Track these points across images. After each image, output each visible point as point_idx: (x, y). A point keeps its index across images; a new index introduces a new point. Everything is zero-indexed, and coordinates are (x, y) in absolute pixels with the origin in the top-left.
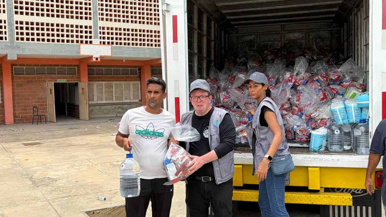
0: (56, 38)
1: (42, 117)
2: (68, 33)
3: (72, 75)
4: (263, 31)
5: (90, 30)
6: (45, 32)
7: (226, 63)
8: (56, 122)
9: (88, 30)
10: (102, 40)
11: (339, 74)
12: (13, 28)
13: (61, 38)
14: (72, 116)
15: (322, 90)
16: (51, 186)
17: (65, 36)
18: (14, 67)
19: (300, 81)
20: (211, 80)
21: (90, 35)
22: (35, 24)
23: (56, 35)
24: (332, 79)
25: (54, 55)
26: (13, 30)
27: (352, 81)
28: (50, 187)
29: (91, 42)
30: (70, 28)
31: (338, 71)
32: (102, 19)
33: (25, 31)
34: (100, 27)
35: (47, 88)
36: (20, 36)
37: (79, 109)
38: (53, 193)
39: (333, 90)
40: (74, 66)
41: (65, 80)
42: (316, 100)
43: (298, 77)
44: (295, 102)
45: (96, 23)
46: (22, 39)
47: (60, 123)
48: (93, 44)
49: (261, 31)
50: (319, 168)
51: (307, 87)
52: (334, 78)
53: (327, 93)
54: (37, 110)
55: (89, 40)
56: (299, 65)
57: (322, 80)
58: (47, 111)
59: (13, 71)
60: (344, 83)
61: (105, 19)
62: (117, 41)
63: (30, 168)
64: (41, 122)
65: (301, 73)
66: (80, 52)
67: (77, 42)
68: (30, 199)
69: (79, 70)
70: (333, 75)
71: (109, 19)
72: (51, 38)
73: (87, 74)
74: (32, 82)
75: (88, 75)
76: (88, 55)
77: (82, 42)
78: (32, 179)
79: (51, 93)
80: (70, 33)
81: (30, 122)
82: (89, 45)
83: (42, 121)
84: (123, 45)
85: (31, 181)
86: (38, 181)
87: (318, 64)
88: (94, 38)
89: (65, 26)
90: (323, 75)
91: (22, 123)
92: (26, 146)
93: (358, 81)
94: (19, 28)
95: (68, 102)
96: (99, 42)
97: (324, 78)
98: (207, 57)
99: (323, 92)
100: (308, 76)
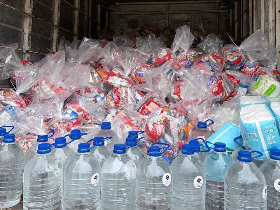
4: (147, 10)
11: (240, 55)
15: (216, 77)
19: (182, 62)
24: (229, 62)
27: (259, 66)
31: (238, 50)
39: (232, 79)
42: (206, 94)
43: (179, 57)
44: (172, 95)
49: (145, 10)
51: (191, 72)
52: (232, 60)
53: (224, 83)
56: (181, 39)
57: (215, 62)
60: (247, 68)
65: (183, 51)
70: (231, 55)
87: (208, 39)
90: (215, 54)
93: (269, 66)
97: (218, 60)
98: (59, 26)
99: (218, 81)
100: (193, 56)
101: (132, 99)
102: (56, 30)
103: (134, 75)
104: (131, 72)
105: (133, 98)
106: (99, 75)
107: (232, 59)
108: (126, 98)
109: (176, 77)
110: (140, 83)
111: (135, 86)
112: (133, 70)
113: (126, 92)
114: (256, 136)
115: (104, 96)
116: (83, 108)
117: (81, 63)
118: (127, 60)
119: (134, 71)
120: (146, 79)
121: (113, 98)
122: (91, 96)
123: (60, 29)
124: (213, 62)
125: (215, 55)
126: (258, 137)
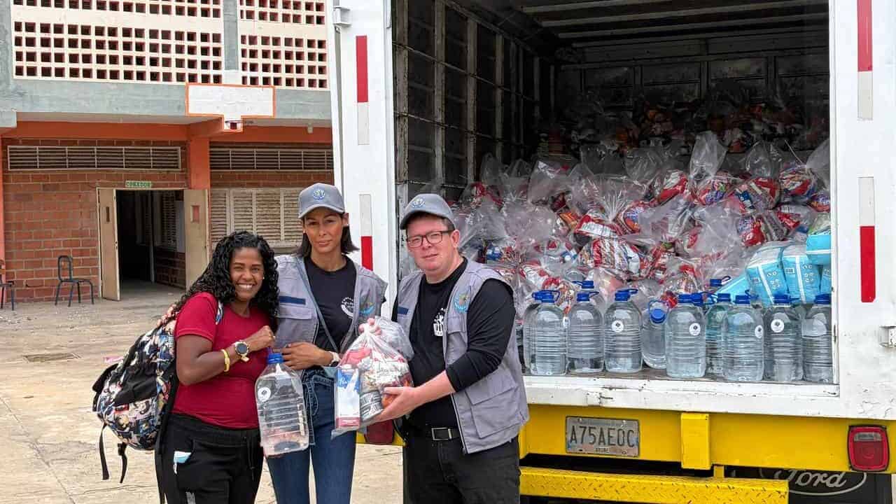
0: (121, 67)
1: (82, 285)
2: (154, 55)
3: (166, 170)
4: (652, 56)
5: (216, 45)
6: (94, 52)
7: (541, 142)
8: (121, 299)
9: (211, 44)
10: (249, 74)
11: (807, 177)
12: (9, 42)
13: (135, 68)
14: (165, 284)
15: (752, 218)
16: (83, 463)
17: (147, 61)
18: (9, 146)
19: (704, 194)
20: (483, 191)
21: (216, 59)
22: (66, 29)
23: (121, 60)
24: (786, 190)
25: (117, 115)
26: (9, 48)
28: (78, 466)
29: (217, 79)
30: (160, 41)
31: (804, 170)
32: (250, 15)
33: (38, 49)
34: (243, 38)
35: (98, 204)
36: (25, 64)
37: (184, 263)
38: (83, 478)
39: (786, 219)
40: (174, 143)
41: (147, 182)
42: (735, 244)
43: (701, 186)
44: (686, 248)
45: (231, 26)
46: (32, 71)
47: (131, 302)
48: (225, 85)
50: (708, 415)
52: (792, 188)
53: (766, 226)
54: (70, 265)
55: (211, 72)
56: (702, 155)
57: (759, 192)
58: (97, 269)
59: (7, 158)
60: (821, 200)
61: (257, 15)
62: (289, 76)
63: (35, 418)
64: (79, 299)
65: (707, 175)
66: (187, 107)
67: (180, 77)
68: (25, 491)
69: (184, 155)
70: (791, 178)
71: (268, 15)
72: (108, 67)
73: (209, 167)
74: (56, 187)
75: (211, 168)
76: (209, 116)
77: (193, 78)
78: (38, 444)
79: (108, 220)
80: (160, 55)
81: (49, 300)
82: (211, 88)
83: (82, 295)
84: (306, 87)
85: (33, 448)
86: (51, 449)
88: (228, 68)
89: (147, 34)
90: (761, 180)
91: (28, 301)
92: (32, 363)
94: (24, 42)
95: (157, 244)
96: (241, 80)
97: (765, 188)
98: (477, 131)
99: (754, 224)
100: (724, 182)
101: (620, 257)
102: (472, 140)
103: (622, 218)
104: (618, 215)
105: (623, 255)
106: (564, 221)
107: (792, 185)
108: (612, 255)
109: (692, 220)
110: (633, 231)
111: (624, 236)
112: (621, 211)
113: (612, 246)
114: (760, 281)
115: (575, 253)
116: (548, 271)
117: (532, 202)
118: (609, 195)
119: (623, 213)
120: (641, 226)
121: (591, 256)
122: (556, 254)
123: (478, 136)
124: (756, 192)
125: (760, 182)
126: (762, 282)
